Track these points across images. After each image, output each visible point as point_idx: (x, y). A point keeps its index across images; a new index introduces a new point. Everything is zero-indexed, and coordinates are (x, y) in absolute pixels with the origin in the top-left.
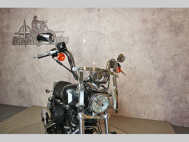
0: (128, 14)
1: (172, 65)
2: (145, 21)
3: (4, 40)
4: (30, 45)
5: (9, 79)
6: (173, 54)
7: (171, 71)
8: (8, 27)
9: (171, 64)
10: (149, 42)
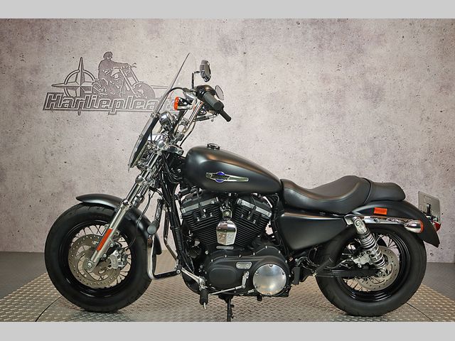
0: (297, 65)
1: (371, 155)
2: (325, 79)
3: (24, 98)
4: (90, 112)
5: (27, 187)
6: (371, 135)
7: (370, 164)
8: (36, 70)
9: (369, 152)
10: (333, 114)
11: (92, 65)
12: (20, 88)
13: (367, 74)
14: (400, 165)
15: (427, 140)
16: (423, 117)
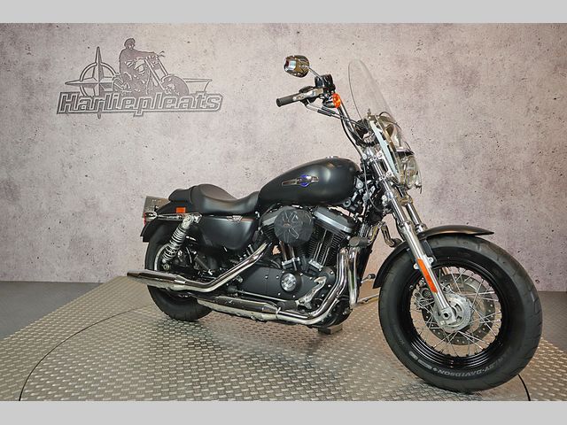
0: (365, 45)
1: (461, 157)
2: (401, 62)
3: (33, 100)
4: (113, 114)
5: (44, 207)
6: (461, 132)
7: (459, 170)
8: (45, 65)
9: (458, 153)
10: (411, 107)
11: (112, 56)
12: (29, 89)
13: (457, 54)
14: (498, 170)
15: (535, 136)
16: (531, 106)
